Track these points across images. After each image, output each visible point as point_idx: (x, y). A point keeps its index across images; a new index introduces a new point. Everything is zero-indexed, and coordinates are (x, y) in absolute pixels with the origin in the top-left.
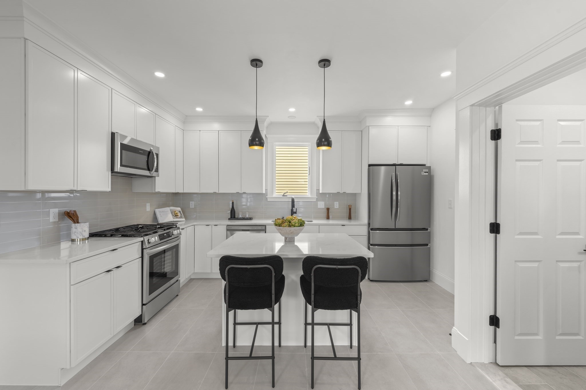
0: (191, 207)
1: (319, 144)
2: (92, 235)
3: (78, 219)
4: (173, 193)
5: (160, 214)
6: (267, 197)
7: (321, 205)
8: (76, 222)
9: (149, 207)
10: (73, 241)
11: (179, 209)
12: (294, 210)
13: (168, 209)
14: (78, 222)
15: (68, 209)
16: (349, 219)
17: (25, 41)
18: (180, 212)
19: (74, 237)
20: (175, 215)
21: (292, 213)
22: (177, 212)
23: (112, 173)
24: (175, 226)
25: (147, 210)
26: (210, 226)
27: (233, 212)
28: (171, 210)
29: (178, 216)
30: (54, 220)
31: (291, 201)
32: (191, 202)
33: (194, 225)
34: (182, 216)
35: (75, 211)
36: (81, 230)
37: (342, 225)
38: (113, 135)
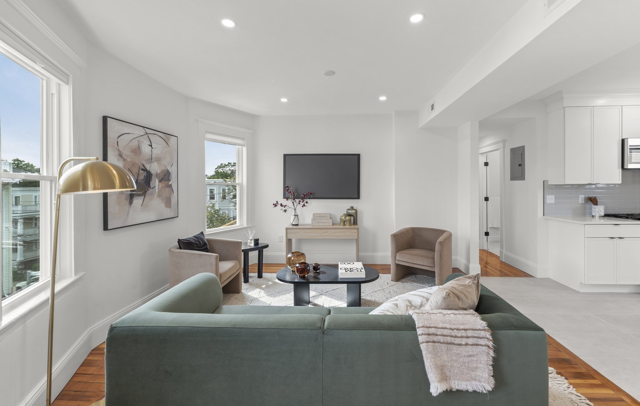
2: (607, 215)
3: (597, 203)
8: (595, 204)
10: (593, 216)
14: (597, 205)
15: (591, 196)
17: (564, 108)
19: (593, 214)
23: (622, 169)
30: (582, 202)
35: (595, 197)
36: (598, 210)
38: (623, 141)
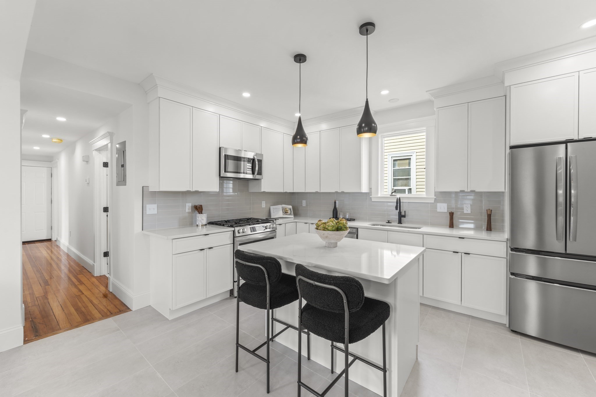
0: (303, 205)
1: (360, 131)
2: (211, 223)
3: (202, 211)
4: (290, 192)
5: (273, 211)
6: (371, 196)
7: (443, 208)
8: (200, 213)
9: (265, 204)
10: (197, 226)
11: (290, 207)
12: (403, 214)
13: (280, 207)
15: (197, 203)
16: (487, 230)
17: (159, 99)
18: (290, 209)
19: (197, 224)
20: (285, 212)
21: (400, 216)
22: (287, 209)
23: (219, 177)
24: (272, 221)
25: (263, 207)
26: (308, 224)
27: (335, 212)
28: (282, 207)
29: (287, 213)
30: (189, 211)
31: (396, 201)
32: (303, 201)
33: (296, 222)
34: (292, 213)
35: (201, 205)
37: (459, 238)
38: (220, 148)
